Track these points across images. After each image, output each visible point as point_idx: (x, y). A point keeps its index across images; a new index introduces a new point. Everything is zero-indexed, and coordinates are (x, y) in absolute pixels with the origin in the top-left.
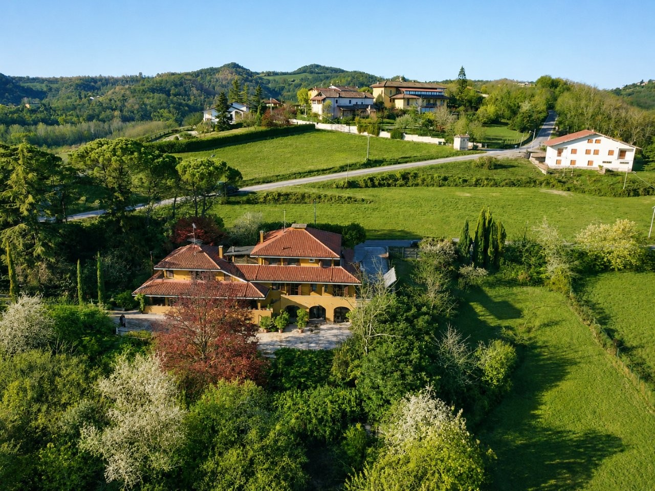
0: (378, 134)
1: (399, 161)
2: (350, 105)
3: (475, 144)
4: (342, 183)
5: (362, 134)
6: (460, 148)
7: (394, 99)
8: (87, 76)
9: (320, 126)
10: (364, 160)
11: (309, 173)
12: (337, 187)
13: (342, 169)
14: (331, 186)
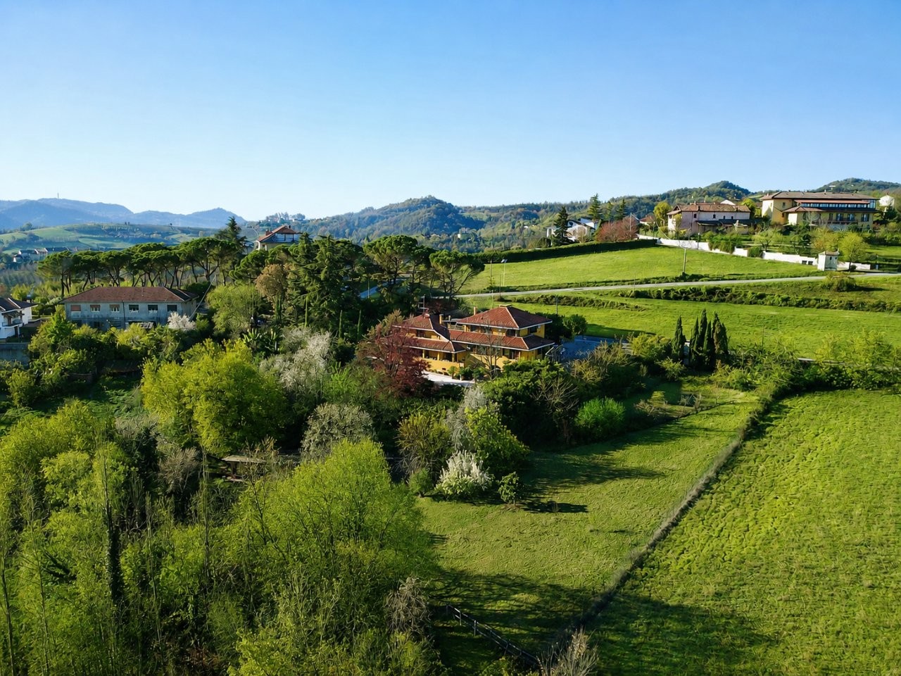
0: (733, 250)
1: (725, 278)
2: (714, 219)
3: (852, 264)
4: (629, 292)
5: (713, 251)
6: (825, 268)
7: (788, 213)
8: (531, 203)
9: (665, 242)
10: (680, 274)
11: (606, 283)
12: (622, 296)
13: (647, 281)
14: (616, 294)
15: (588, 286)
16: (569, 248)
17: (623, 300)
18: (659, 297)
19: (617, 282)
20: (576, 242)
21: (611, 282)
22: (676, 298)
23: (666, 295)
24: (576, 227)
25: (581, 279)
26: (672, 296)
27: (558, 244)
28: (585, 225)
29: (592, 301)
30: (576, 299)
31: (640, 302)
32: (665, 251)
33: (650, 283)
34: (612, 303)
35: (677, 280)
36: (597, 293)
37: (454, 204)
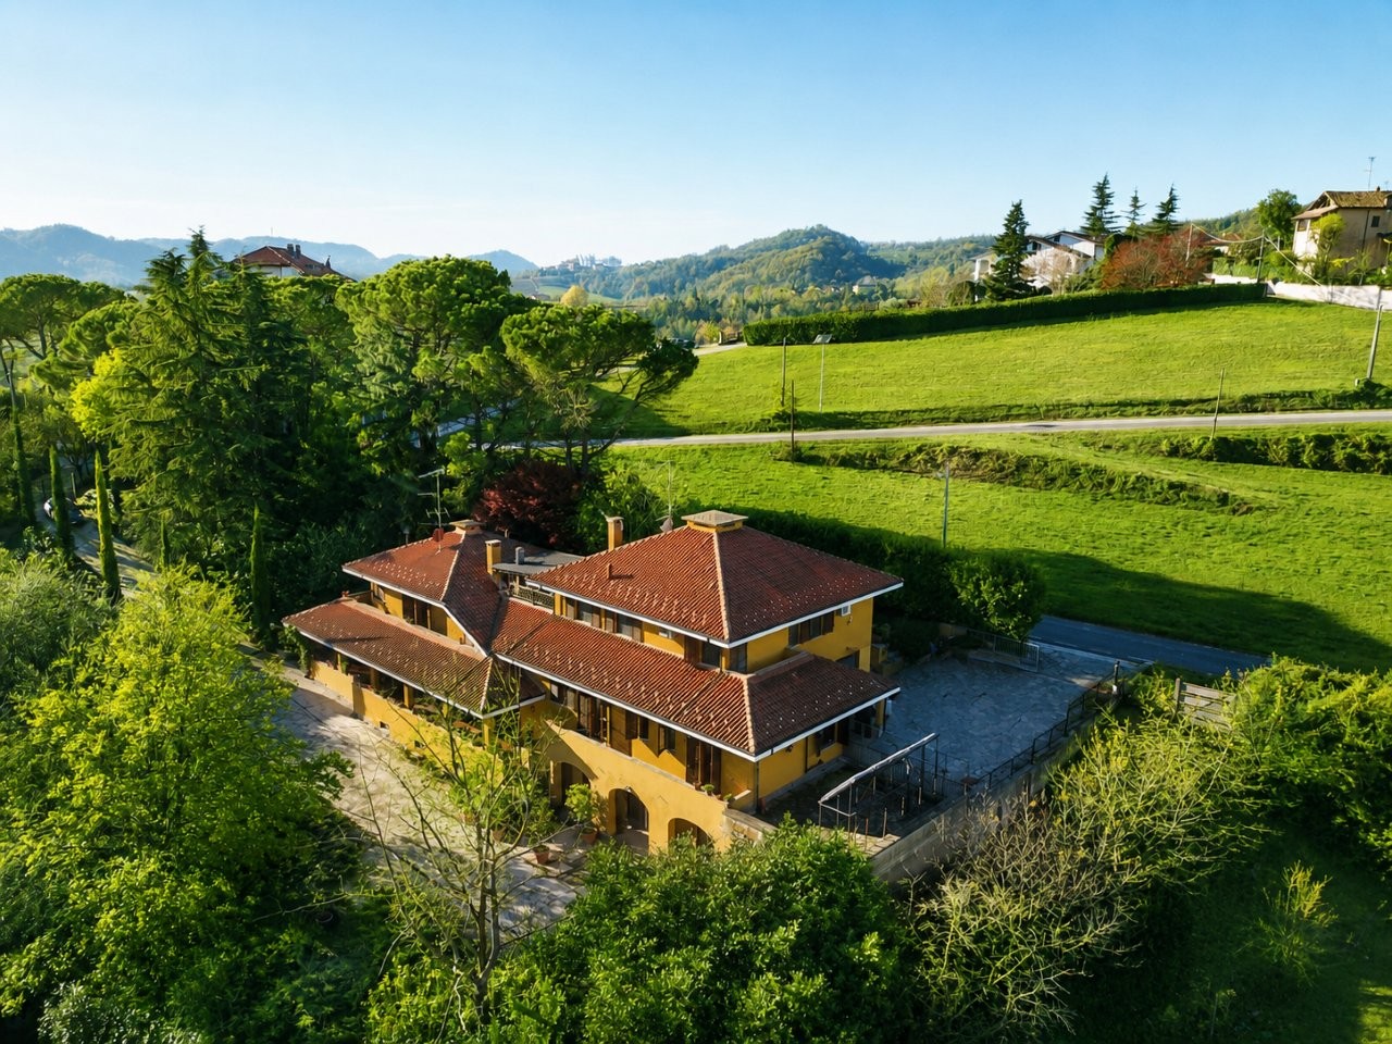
10: (1353, 385)
11: (1122, 407)
12: (1174, 452)
13: (1249, 404)
14: (1149, 446)
15: (1066, 417)
16: (1025, 306)
17: (1179, 472)
18: (1294, 460)
19: (1152, 407)
20: (1046, 290)
21: (1131, 404)
22: (1354, 464)
23: (1323, 453)
24: (1047, 253)
25: (1046, 395)
26: (1339, 456)
27: (1000, 294)
28: (1071, 251)
29: (1074, 472)
30: (1022, 464)
31: (1238, 481)
32: (1291, 315)
33: (1255, 411)
34: (1143, 482)
35: (1344, 401)
36: (1089, 441)
37: (859, 239)
